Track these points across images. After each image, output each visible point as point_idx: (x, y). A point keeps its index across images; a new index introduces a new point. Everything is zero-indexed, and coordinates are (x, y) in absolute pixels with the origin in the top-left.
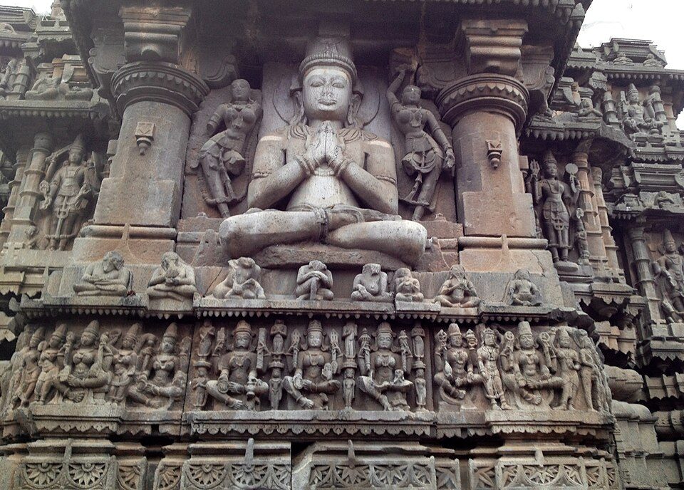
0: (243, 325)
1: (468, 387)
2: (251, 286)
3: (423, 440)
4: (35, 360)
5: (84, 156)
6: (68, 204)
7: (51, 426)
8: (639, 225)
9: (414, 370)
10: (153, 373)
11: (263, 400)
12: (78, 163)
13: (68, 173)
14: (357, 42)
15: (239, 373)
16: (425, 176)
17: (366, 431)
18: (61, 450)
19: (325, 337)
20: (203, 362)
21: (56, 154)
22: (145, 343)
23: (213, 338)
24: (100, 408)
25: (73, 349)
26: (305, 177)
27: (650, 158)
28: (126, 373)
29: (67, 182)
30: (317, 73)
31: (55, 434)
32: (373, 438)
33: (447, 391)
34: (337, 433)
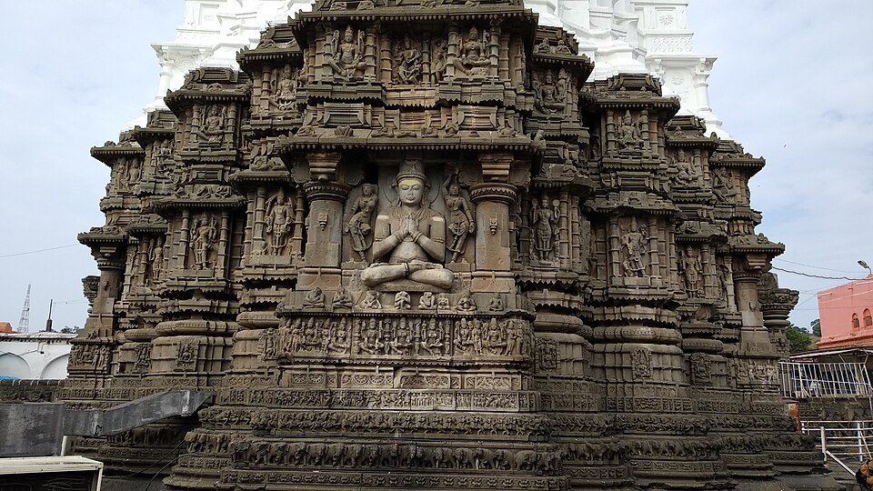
0: (372, 320)
1: (467, 345)
2: (375, 303)
3: (446, 367)
4: (290, 333)
5: (286, 200)
6: (281, 229)
7: (300, 360)
8: (616, 215)
9: (445, 339)
10: (337, 339)
11: (382, 351)
12: (282, 204)
13: (278, 209)
14: (426, 161)
15: (371, 340)
16: (459, 237)
17: (423, 363)
18: (306, 369)
19: (407, 324)
20: (357, 335)
21: (270, 200)
22: (333, 326)
23: (361, 324)
24: (320, 353)
25: (305, 329)
26: (399, 242)
27: (630, 167)
28: (327, 340)
29: (278, 217)
30: (404, 183)
31: (302, 363)
32: (426, 366)
33: (458, 347)
34: (411, 364)
